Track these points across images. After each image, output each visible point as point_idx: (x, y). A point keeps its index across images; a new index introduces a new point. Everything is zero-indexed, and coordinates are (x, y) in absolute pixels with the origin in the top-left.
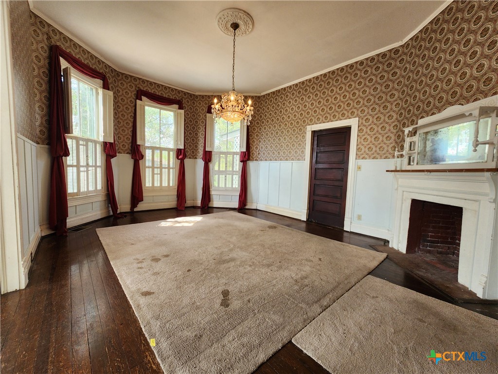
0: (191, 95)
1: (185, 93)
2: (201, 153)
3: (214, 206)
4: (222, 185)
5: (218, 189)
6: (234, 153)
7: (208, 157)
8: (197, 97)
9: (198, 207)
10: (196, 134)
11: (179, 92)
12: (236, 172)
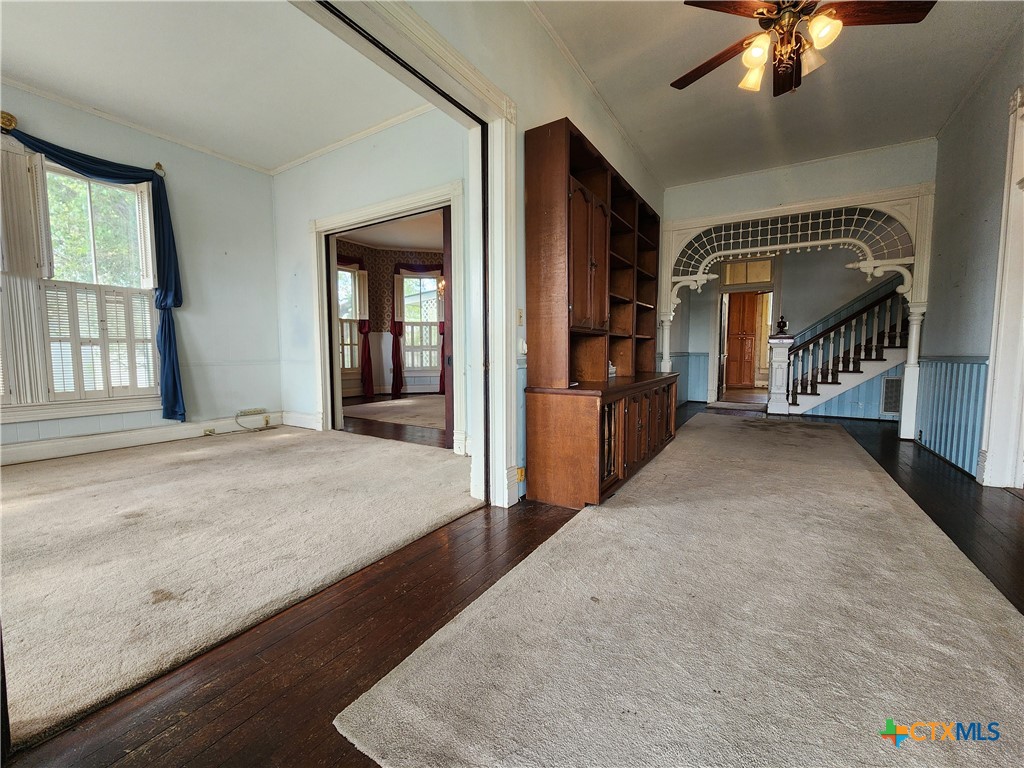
0: (372, 250)
1: (365, 249)
2: (388, 324)
3: (409, 391)
4: (417, 363)
5: (413, 370)
6: (432, 324)
7: (398, 330)
8: (379, 252)
9: (389, 394)
10: (381, 300)
11: (358, 247)
12: (435, 346)
